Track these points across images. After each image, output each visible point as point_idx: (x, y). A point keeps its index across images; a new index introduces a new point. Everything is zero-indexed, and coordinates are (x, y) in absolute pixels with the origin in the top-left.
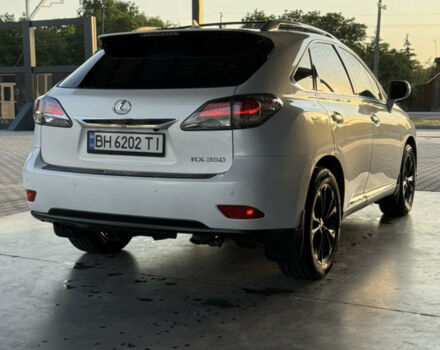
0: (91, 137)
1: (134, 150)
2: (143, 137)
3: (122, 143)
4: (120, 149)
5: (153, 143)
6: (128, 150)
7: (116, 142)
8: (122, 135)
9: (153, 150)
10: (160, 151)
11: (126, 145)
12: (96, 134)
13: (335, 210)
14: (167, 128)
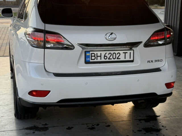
1: (116, 60)
2: (121, 52)
3: (108, 56)
5: (128, 55)
6: (113, 60)
7: (105, 56)
9: (128, 59)
10: (132, 59)
11: (111, 57)
12: (91, 52)
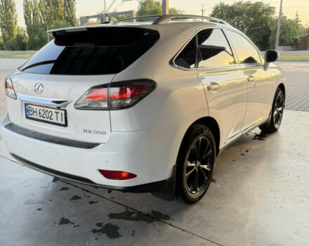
0: (27, 108)
1: (49, 120)
2: (53, 111)
3: (42, 113)
4: (41, 118)
5: (59, 115)
6: (46, 119)
7: (40, 113)
8: (42, 108)
9: (59, 122)
10: (64, 123)
11: (45, 116)
12: (30, 106)
13: (210, 151)
14: (65, 106)
